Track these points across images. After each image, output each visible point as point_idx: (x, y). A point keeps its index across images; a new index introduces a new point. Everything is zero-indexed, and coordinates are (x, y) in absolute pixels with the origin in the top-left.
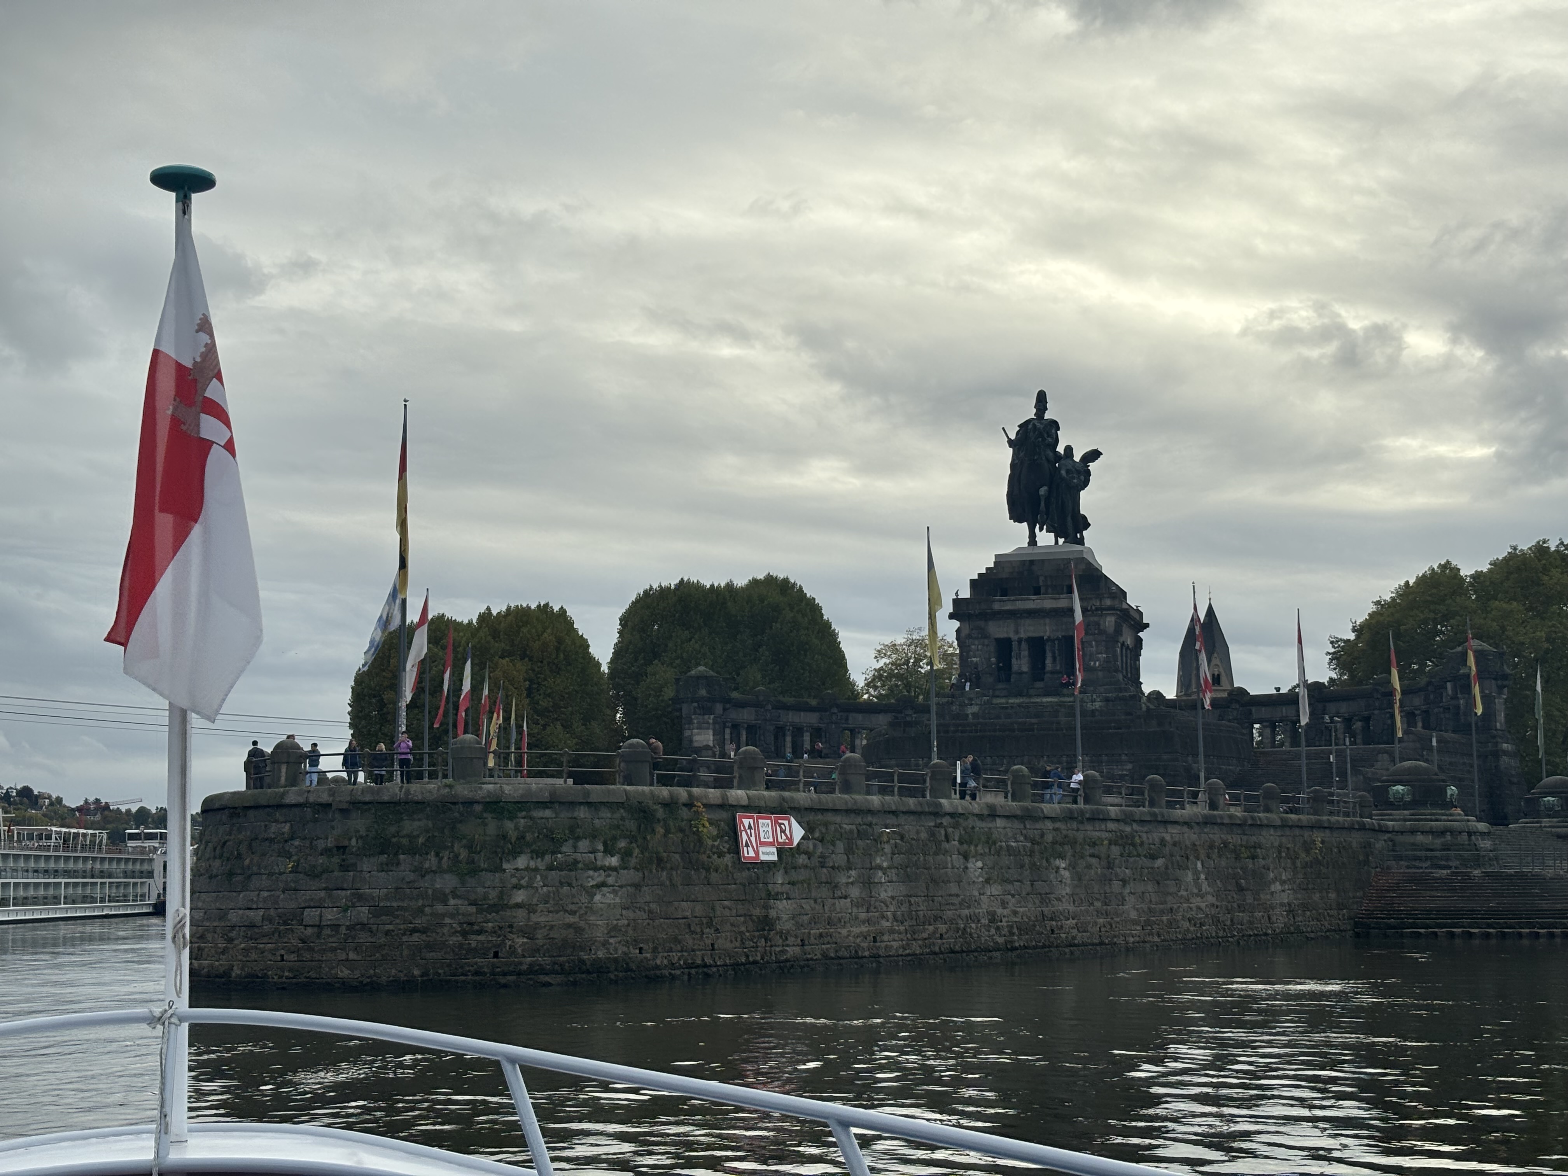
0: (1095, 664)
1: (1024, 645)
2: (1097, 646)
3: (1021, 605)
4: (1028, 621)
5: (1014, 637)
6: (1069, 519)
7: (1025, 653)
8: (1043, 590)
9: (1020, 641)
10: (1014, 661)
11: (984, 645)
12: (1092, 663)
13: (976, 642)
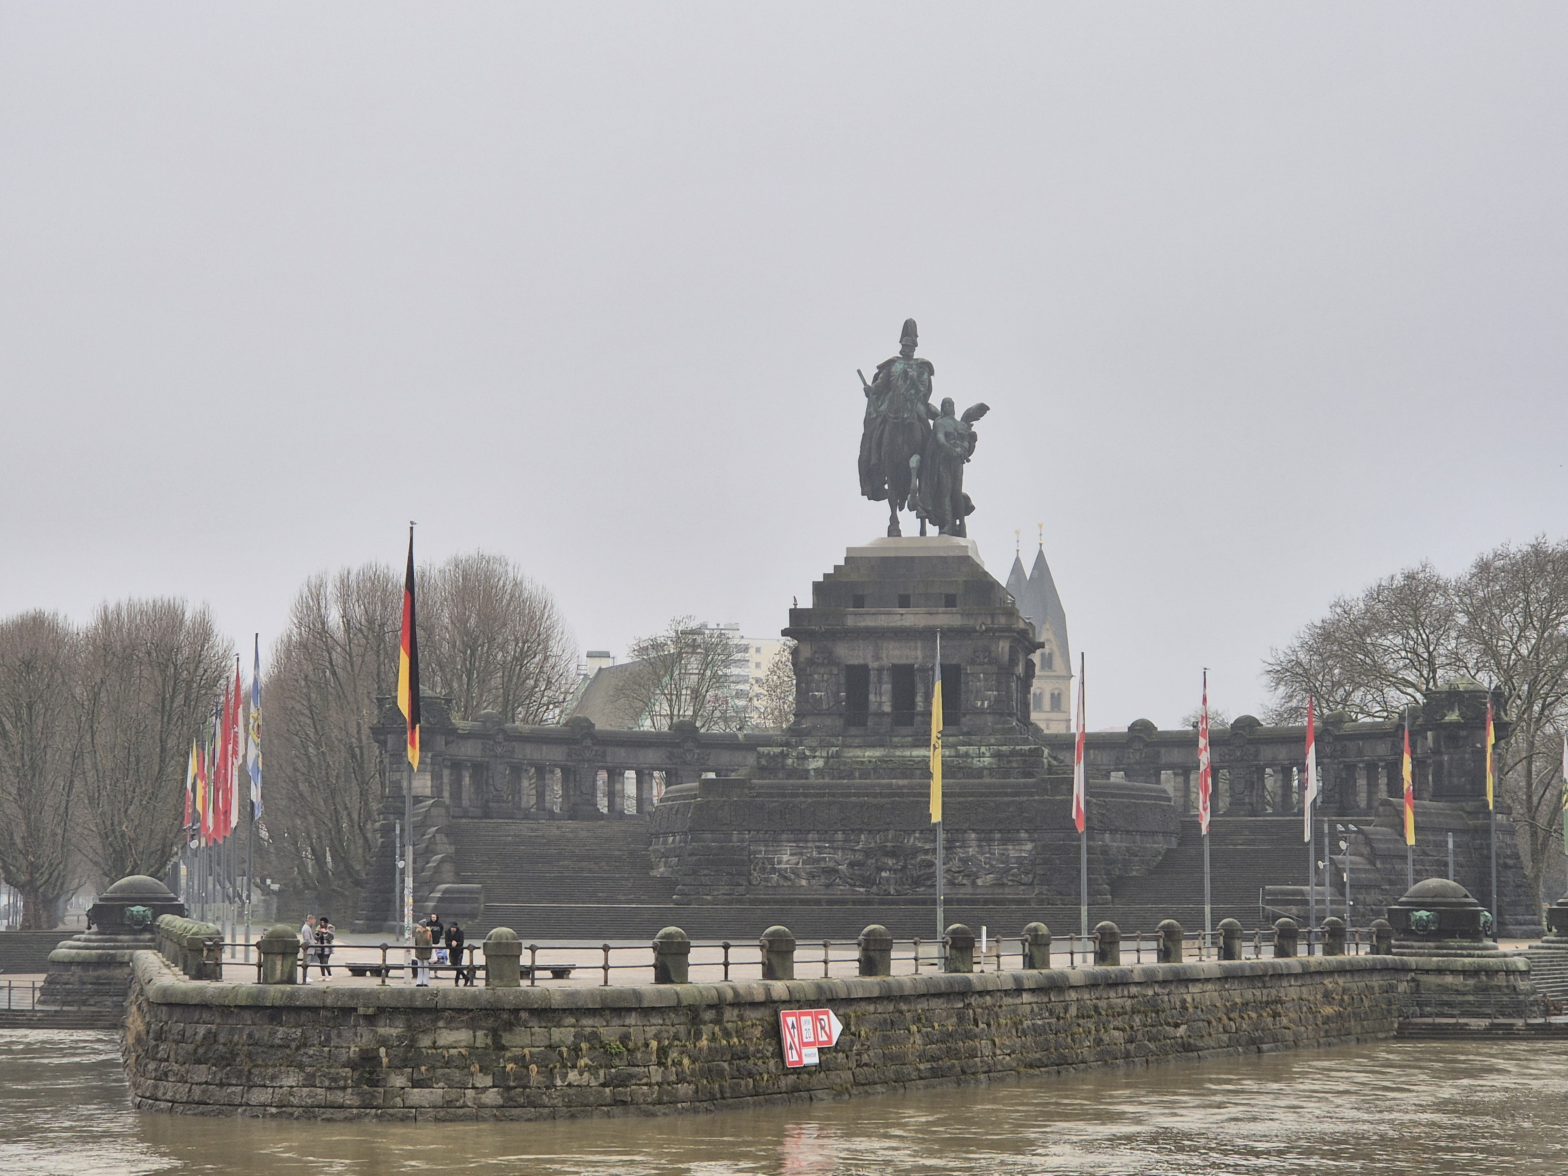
0: (983, 704)
1: (886, 677)
2: (986, 680)
3: (882, 621)
4: (892, 645)
5: (873, 665)
6: (947, 500)
7: (887, 687)
8: (912, 600)
9: (880, 670)
10: (872, 697)
11: (831, 674)
12: (979, 704)
13: (822, 670)
